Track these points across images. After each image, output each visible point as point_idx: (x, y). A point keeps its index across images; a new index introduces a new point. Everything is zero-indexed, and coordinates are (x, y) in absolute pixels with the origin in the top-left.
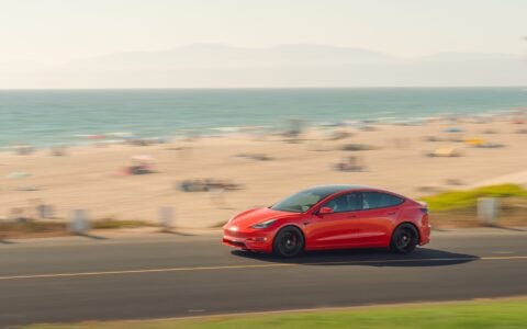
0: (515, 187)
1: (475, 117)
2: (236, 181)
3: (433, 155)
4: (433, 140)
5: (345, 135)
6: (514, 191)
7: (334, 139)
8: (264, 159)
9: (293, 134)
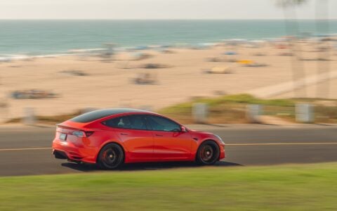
0: (249, 96)
1: (250, 43)
2: (55, 91)
3: (210, 73)
4: (214, 60)
5: (145, 57)
6: (247, 99)
7: (137, 60)
8: (82, 74)
9: (108, 55)
